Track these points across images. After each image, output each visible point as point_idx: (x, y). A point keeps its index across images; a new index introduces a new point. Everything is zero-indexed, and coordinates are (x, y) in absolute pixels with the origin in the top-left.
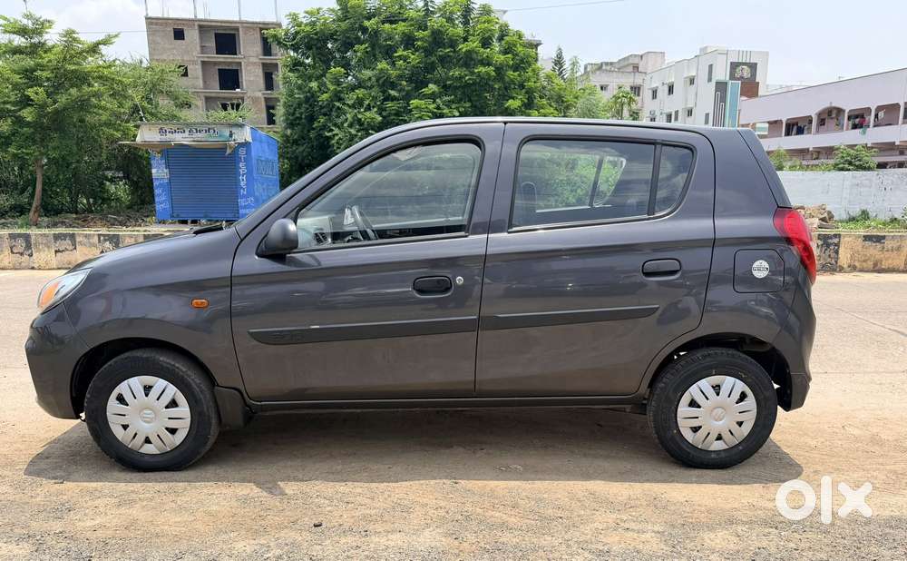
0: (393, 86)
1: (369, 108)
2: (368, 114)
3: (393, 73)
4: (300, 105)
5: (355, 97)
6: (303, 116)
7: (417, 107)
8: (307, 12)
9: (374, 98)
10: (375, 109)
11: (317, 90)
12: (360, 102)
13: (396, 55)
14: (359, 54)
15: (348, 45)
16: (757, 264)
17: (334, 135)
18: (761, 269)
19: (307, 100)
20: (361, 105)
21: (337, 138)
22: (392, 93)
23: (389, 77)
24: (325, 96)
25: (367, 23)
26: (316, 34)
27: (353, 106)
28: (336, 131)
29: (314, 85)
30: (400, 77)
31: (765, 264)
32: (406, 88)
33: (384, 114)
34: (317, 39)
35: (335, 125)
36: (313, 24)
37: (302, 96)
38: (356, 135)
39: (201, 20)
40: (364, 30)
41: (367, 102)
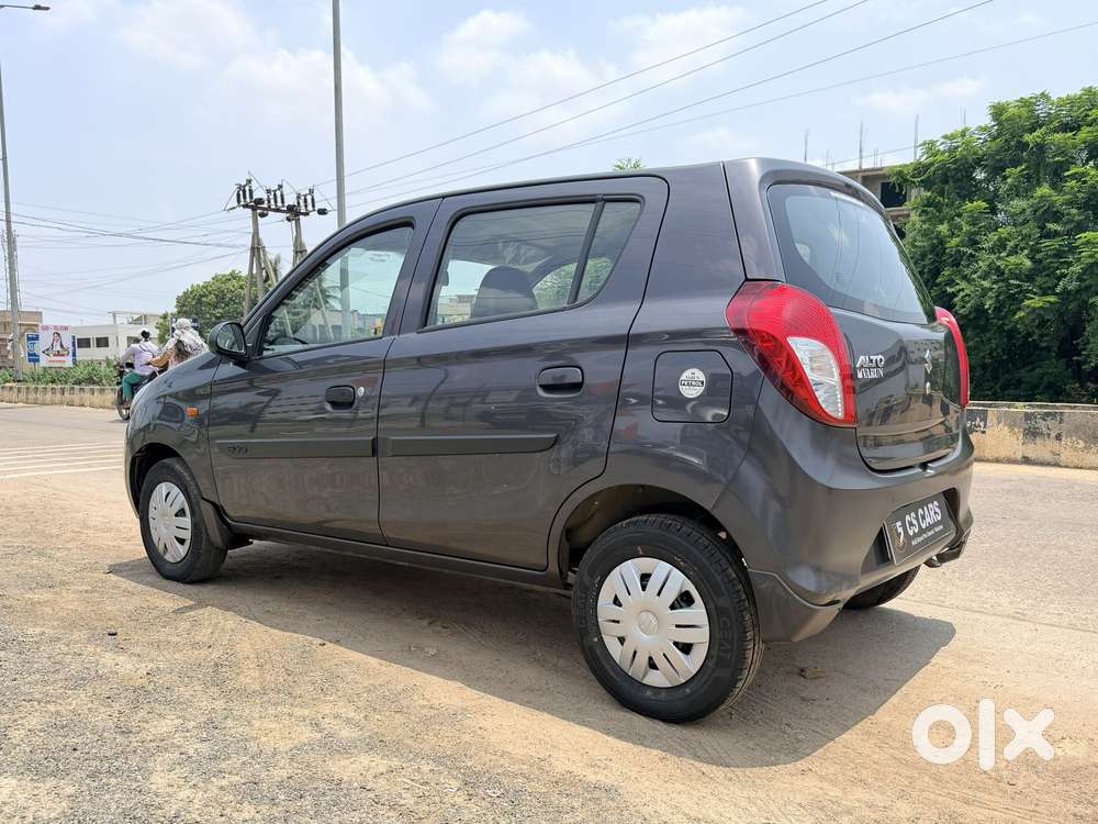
0: (1057, 216)
1: (1014, 252)
2: (1012, 259)
3: (1058, 199)
4: (923, 256)
5: (996, 238)
6: (926, 270)
7: (1088, 242)
8: (945, 137)
9: (1026, 237)
10: (1026, 252)
11: (947, 233)
12: (1002, 244)
13: (1067, 174)
14: (1009, 180)
15: (997, 170)
16: (686, 375)
17: (959, 291)
18: (692, 383)
19: (934, 247)
20: (1004, 247)
21: (962, 294)
22: (1052, 226)
23: (1052, 204)
24: (955, 241)
25: (1028, 138)
26: (955, 162)
27: (992, 250)
28: (963, 284)
29: (943, 228)
30: (1070, 203)
31: (700, 375)
32: (1077, 218)
33: (1038, 256)
34: (955, 169)
35: (965, 278)
36: (953, 150)
37: (925, 244)
38: (991, 289)
39: (865, 171)
40: (1024, 146)
41: (1011, 244)
